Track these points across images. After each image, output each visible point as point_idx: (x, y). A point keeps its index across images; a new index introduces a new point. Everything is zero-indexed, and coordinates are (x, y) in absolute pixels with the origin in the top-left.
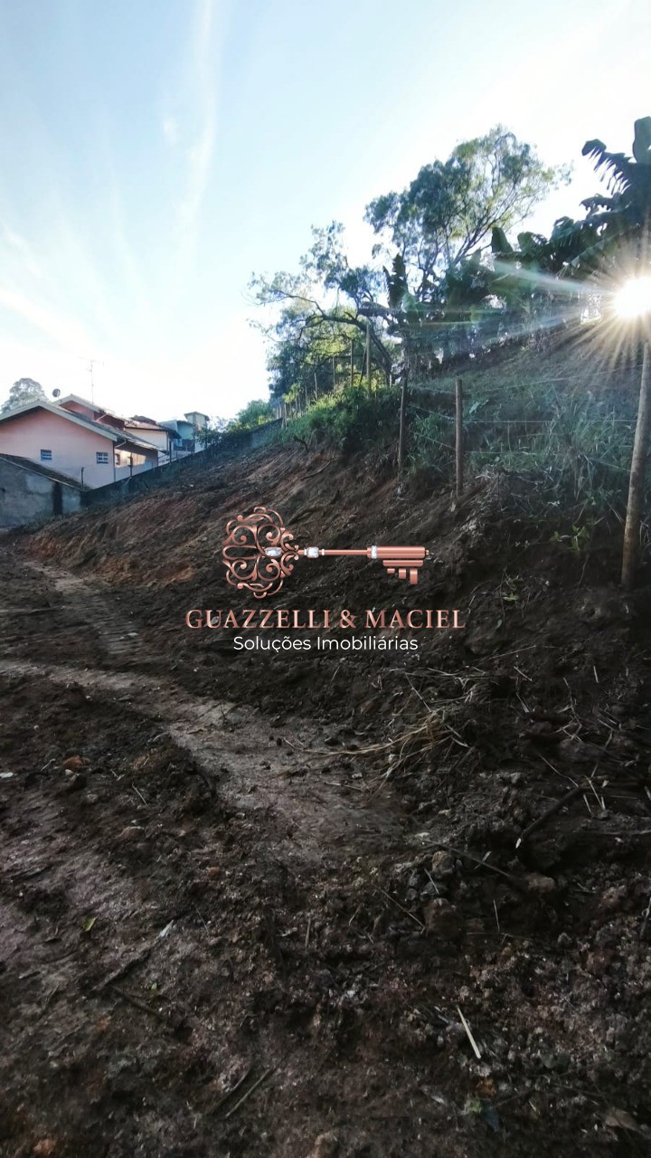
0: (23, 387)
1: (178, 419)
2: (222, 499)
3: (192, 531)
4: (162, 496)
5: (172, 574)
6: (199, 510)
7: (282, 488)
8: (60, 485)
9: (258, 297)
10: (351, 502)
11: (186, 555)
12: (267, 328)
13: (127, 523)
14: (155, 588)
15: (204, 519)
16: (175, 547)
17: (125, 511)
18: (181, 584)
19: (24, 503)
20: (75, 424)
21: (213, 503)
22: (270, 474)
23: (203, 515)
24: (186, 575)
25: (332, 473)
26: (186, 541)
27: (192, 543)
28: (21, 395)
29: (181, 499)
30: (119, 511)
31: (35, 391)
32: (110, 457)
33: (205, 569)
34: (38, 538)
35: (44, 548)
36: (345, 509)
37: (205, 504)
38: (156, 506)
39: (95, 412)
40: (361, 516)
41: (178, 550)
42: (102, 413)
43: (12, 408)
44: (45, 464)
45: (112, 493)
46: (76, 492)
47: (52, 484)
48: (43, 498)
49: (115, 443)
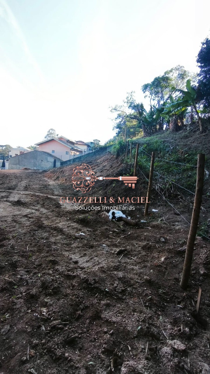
0: (51, 131)
1: (91, 142)
7: (103, 164)
8: (56, 160)
9: (110, 111)
12: (112, 119)
19: (47, 164)
20: (61, 144)
22: (102, 160)
28: (50, 133)
30: (66, 167)
31: (54, 132)
32: (69, 153)
34: (48, 173)
35: (48, 175)
36: (112, 169)
39: (67, 141)
40: (114, 171)
42: (69, 141)
43: (47, 137)
44: (53, 154)
45: (68, 163)
46: (59, 162)
47: (54, 159)
48: (51, 163)
49: (71, 149)
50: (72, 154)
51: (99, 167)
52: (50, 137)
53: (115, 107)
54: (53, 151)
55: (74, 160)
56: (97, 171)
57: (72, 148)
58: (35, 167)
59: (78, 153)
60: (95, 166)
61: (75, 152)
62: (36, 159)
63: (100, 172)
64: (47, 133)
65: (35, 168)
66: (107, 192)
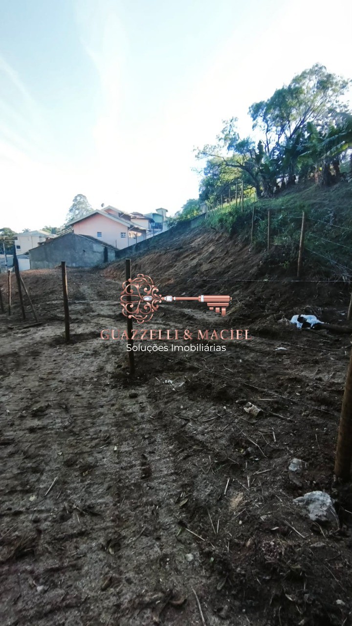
0: (78, 198)
1: (153, 212)
2: (181, 253)
3: (171, 266)
4: (157, 253)
5: (166, 281)
6: (173, 258)
7: (206, 249)
8: (107, 248)
9: (196, 157)
10: (232, 254)
11: (170, 275)
12: (199, 171)
13: (145, 264)
14: (161, 286)
15: (175, 261)
16: (165, 272)
17: (143, 259)
18: (170, 284)
19: (92, 256)
20: (111, 219)
21: (178, 255)
22: (201, 243)
23: (174, 260)
24: (172, 281)
25: (226, 243)
26: (169, 270)
27: (171, 271)
28: (77, 203)
29: (165, 254)
30: (141, 259)
31: (84, 201)
32: (126, 234)
33: (178, 279)
34: (109, 270)
35: (112, 274)
36: (230, 257)
37: (175, 256)
38: (155, 257)
39: (119, 213)
40: (235, 260)
41: (166, 273)
42: (122, 213)
43: (74, 210)
44: (99, 239)
45: (128, 251)
46: (113, 251)
47: (104, 247)
48: (100, 255)
49: (129, 228)
50: (131, 236)
51: (199, 254)
52: (78, 209)
53: (204, 149)
54: (99, 234)
55: (138, 246)
56: (202, 261)
57: (132, 226)
58: (73, 262)
59: (139, 234)
60: (192, 254)
61: (135, 233)
62: (74, 249)
63: (209, 263)
64: (72, 203)
65: (74, 265)
66: (256, 291)
